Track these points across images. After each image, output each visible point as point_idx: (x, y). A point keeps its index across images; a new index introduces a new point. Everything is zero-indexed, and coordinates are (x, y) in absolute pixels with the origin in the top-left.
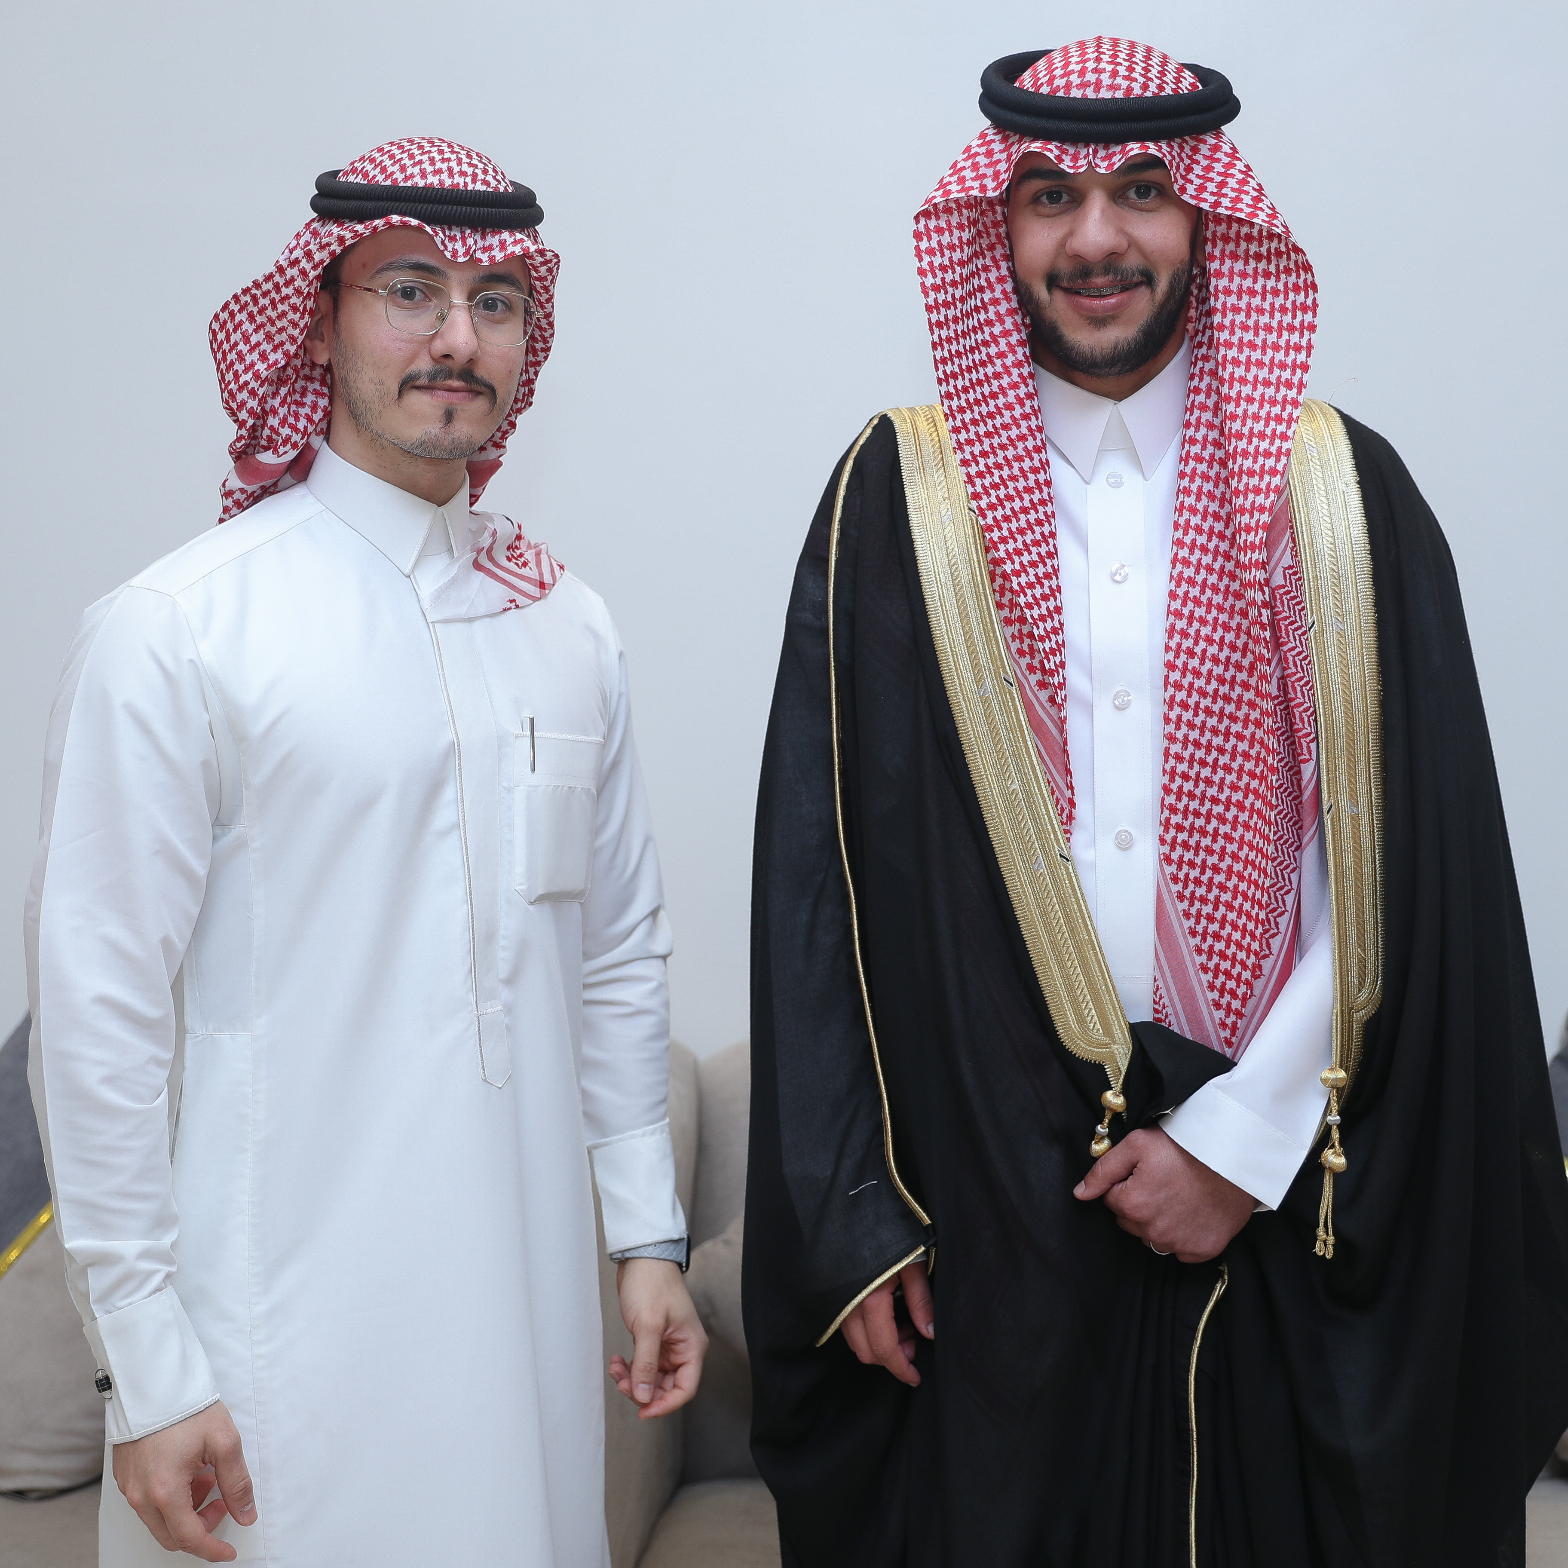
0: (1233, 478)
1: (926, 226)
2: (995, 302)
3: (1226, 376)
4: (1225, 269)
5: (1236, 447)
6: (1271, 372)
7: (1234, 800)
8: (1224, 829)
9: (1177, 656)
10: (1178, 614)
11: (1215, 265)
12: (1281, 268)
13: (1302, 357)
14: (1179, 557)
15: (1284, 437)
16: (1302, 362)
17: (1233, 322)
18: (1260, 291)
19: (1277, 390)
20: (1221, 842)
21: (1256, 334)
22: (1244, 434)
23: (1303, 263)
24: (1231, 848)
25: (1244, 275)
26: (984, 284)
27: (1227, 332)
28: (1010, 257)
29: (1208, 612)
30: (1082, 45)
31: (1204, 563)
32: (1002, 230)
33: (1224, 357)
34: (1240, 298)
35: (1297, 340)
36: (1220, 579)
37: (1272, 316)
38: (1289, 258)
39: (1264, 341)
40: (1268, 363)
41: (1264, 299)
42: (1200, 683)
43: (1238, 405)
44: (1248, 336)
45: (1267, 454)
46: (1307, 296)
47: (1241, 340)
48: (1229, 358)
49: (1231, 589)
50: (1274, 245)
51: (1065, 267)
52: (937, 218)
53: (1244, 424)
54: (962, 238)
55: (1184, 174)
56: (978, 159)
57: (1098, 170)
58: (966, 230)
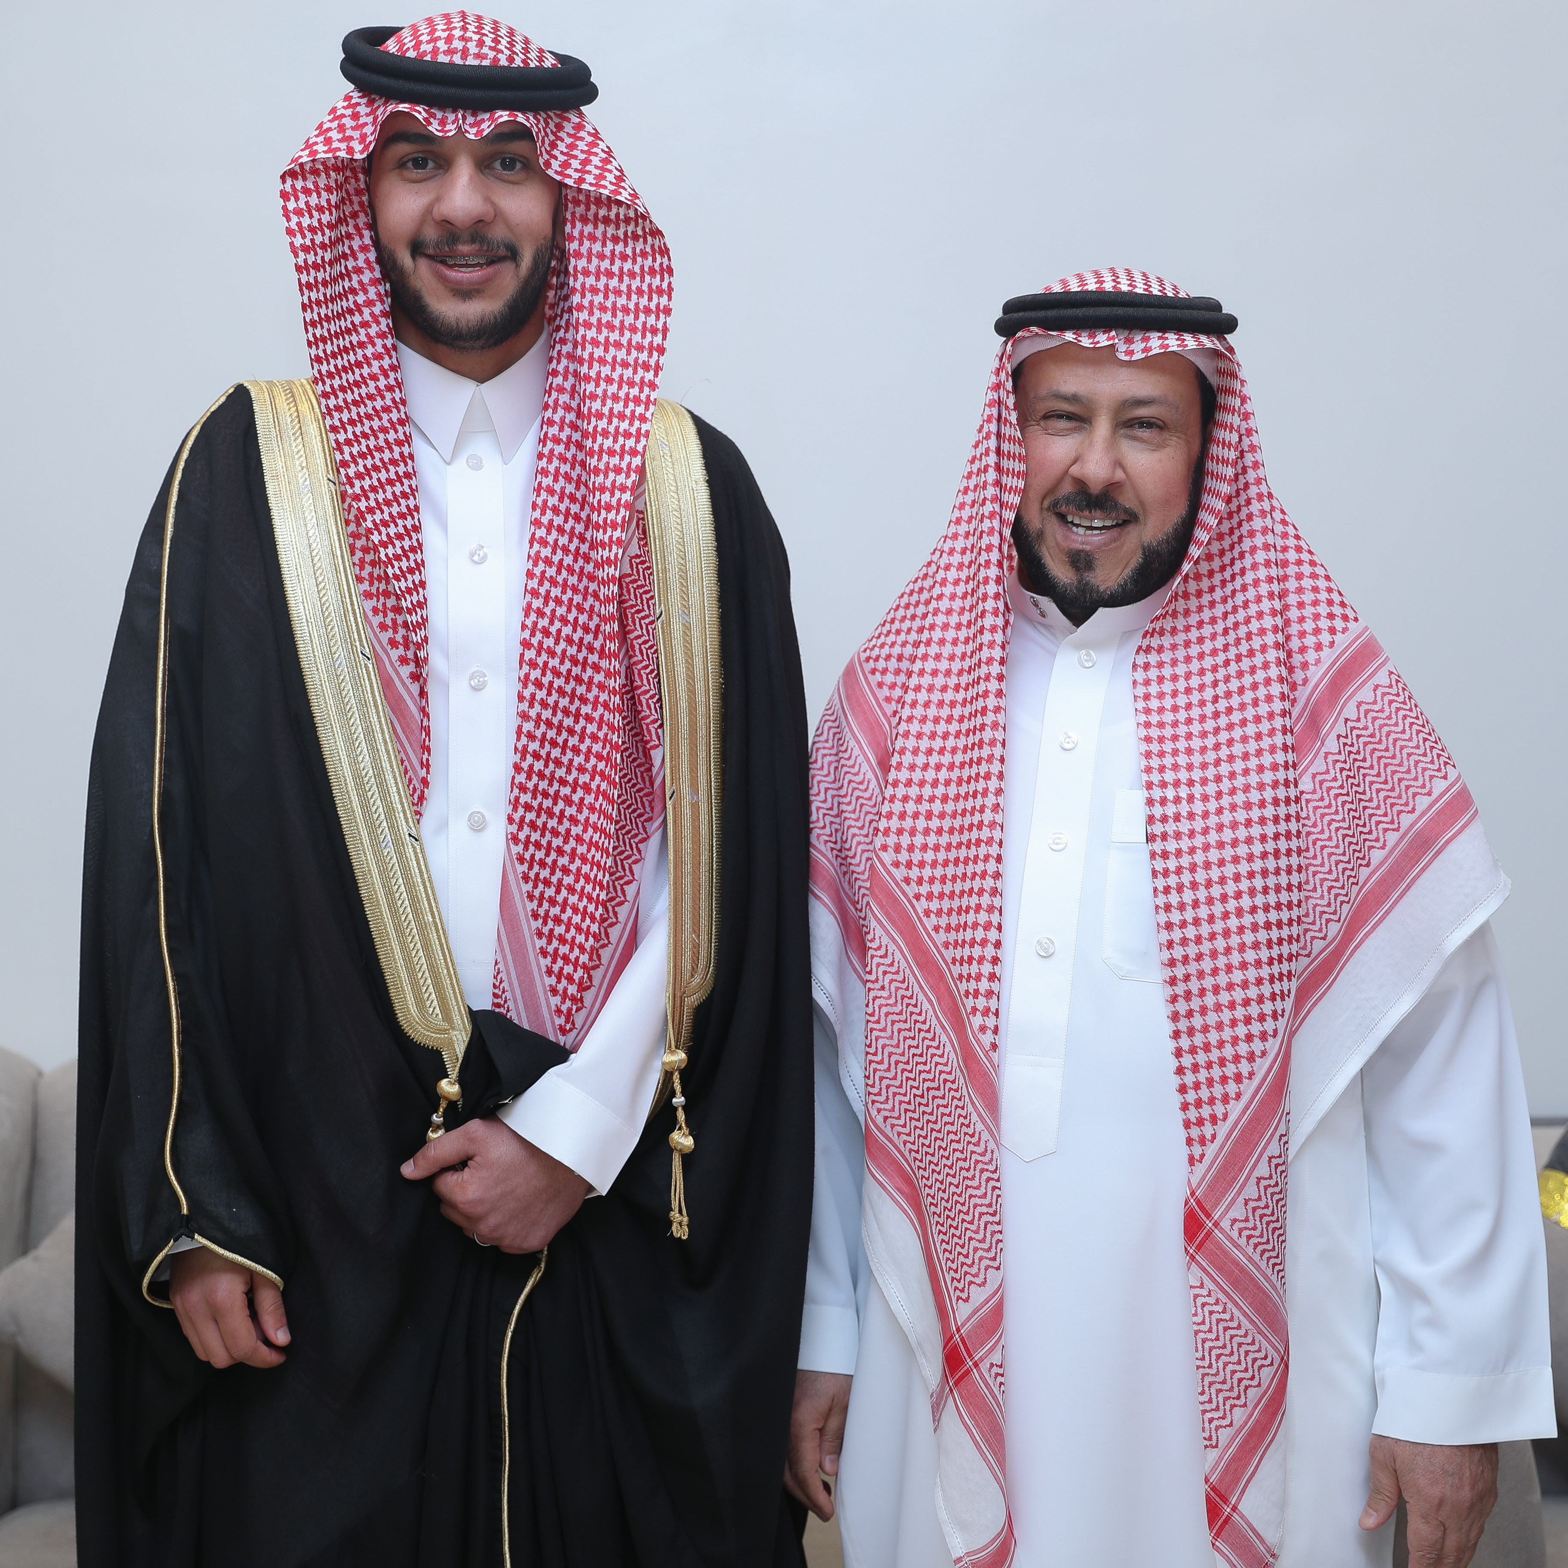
0: (592, 456)
1: (293, 186)
2: (358, 271)
3: (586, 356)
4: (584, 250)
5: (596, 427)
6: (629, 353)
7: (580, 782)
8: (570, 811)
9: (533, 634)
10: (535, 593)
11: (573, 246)
12: (638, 251)
13: (658, 339)
14: (537, 536)
15: (643, 419)
16: (658, 345)
17: (591, 303)
18: (618, 273)
19: (635, 372)
20: (566, 823)
21: (614, 315)
23: (660, 247)
24: (576, 830)
25: (601, 257)
26: (348, 251)
27: (586, 312)
28: (373, 226)
29: (564, 592)
30: (448, 16)
31: (560, 543)
32: (365, 198)
34: (598, 279)
35: (654, 323)
36: (575, 560)
37: (629, 298)
38: (645, 242)
39: (622, 322)
40: (626, 344)
41: (621, 280)
42: (554, 662)
43: (597, 385)
44: (607, 317)
45: (627, 435)
46: (662, 280)
47: (599, 320)
48: (588, 338)
49: (586, 571)
50: (630, 229)
51: (431, 234)
52: (305, 179)
53: (604, 404)
54: (328, 200)
55: (549, 149)
56: (344, 121)
57: (467, 134)
58: (332, 192)
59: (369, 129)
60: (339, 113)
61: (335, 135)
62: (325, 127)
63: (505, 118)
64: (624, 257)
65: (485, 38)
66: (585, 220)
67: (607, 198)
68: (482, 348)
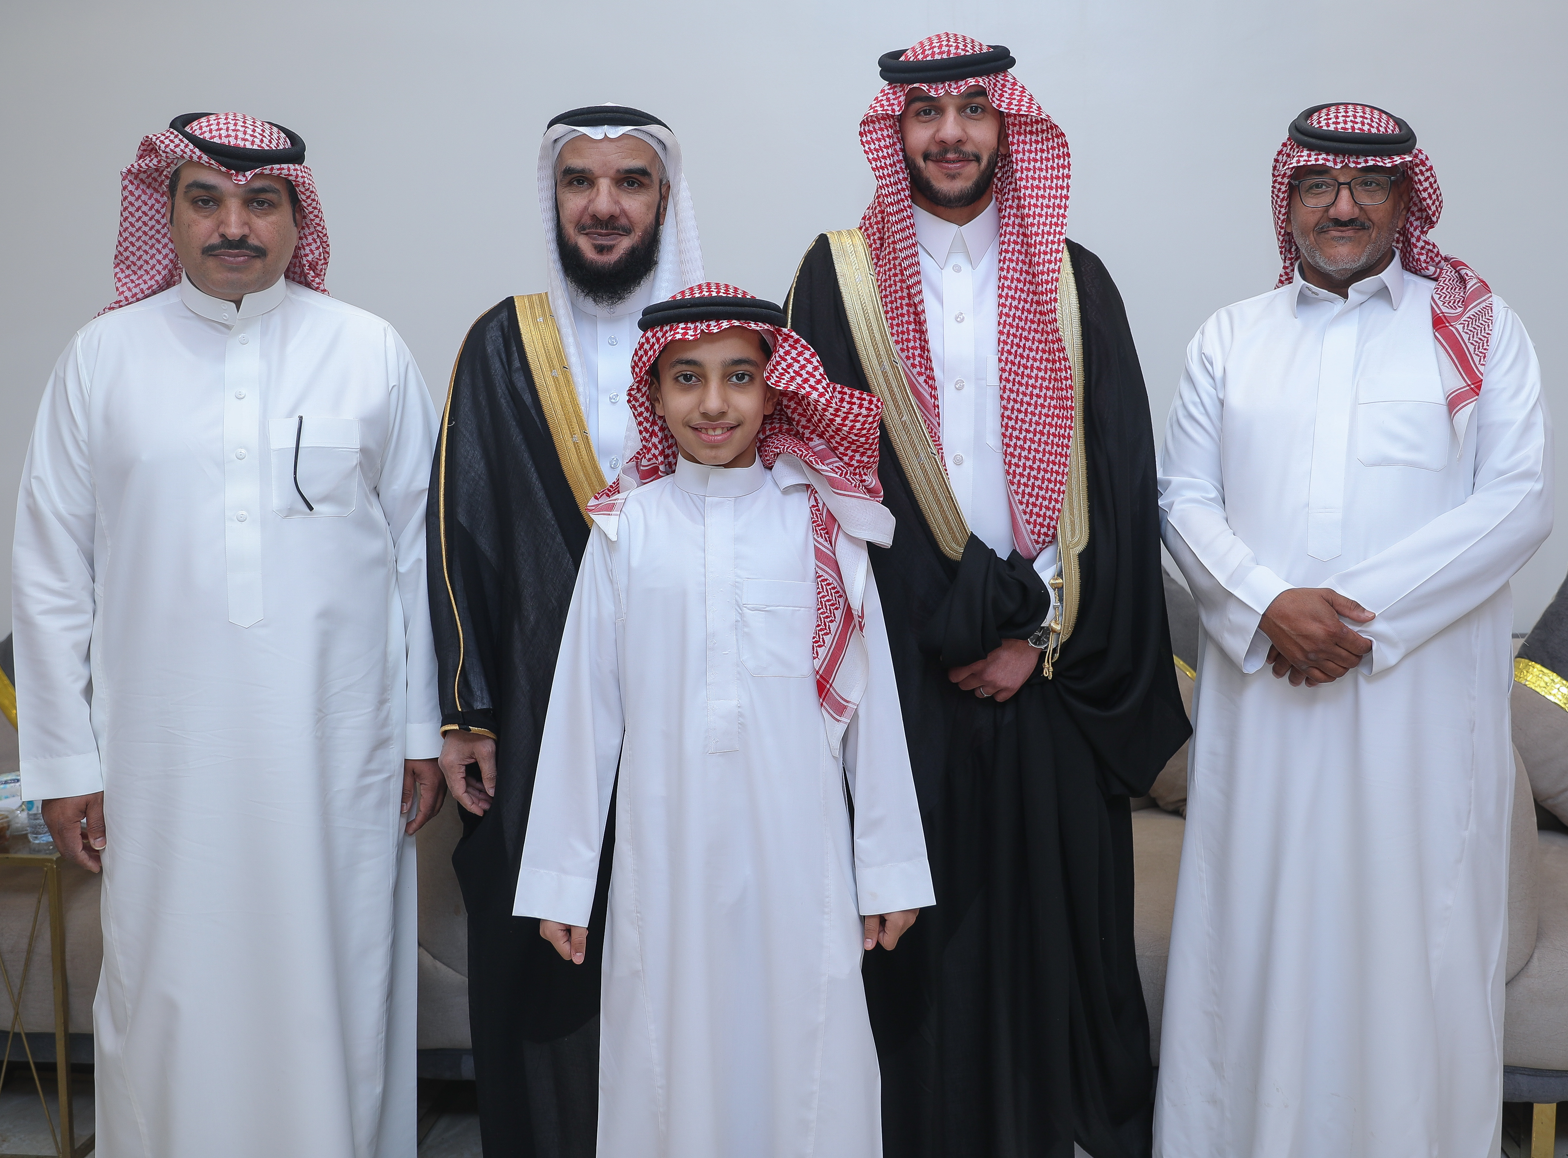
0: (1035, 257)
3: (1026, 204)
4: (1020, 149)
5: (1035, 240)
6: (1049, 201)
11: (1015, 147)
12: (1050, 147)
13: (1065, 192)
15: (1061, 233)
16: (1065, 195)
17: (1027, 176)
18: (1039, 159)
19: (1054, 210)
21: (1040, 182)
27: (1024, 181)
29: (1017, 331)
30: (939, 35)
32: (901, 134)
33: (1024, 194)
34: (1029, 163)
35: (1061, 183)
37: (1047, 172)
38: (1053, 141)
39: (1044, 185)
40: (1047, 196)
41: (1042, 163)
43: (1034, 219)
44: (1036, 183)
45: (1053, 242)
46: (1064, 160)
47: (1032, 185)
48: (1027, 194)
50: (1044, 136)
51: (934, 149)
52: (869, 125)
53: (1039, 228)
54: (882, 135)
55: (999, 98)
56: (889, 96)
57: (952, 93)
58: (884, 131)
59: (902, 99)
60: (886, 92)
61: (885, 103)
62: (879, 99)
63: (972, 83)
64: (1042, 151)
65: (959, 45)
66: (1019, 134)
67: (1031, 120)
68: (961, 206)
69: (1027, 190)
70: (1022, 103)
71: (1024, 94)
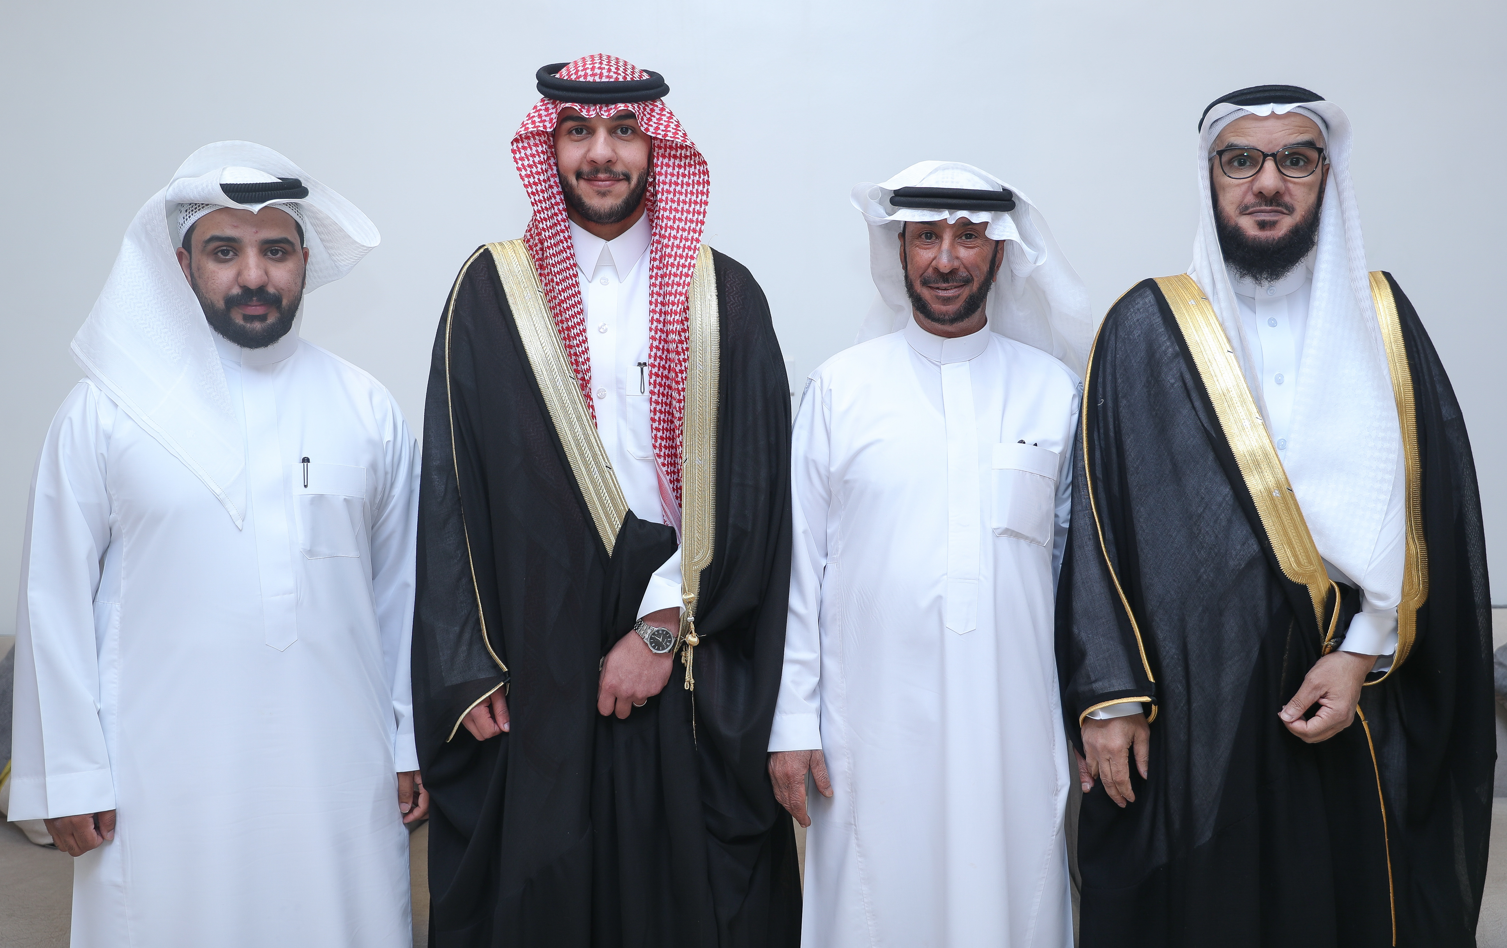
1: (517, 146)
4: (663, 171)
5: (668, 261)
6: (686, 224)
11: (658, 169)
12: (691, 172)
13: (701, 217)
16: (701, 220)
17: (667, 198)
18: (680, 183)
19: (689, 233)
21: (679, 205)
22: (672, 255)
25: (672, 175)
28: (556, 164)
30: (592, 57)
32: (553, 150)
33: (663, 216)
34: (670, 186)
35: (699, 209)
37: (686, 196)
38: (695, 168)
39: (682, 208)
40: (684, 219)
41: (682, 187)
43: (669, 240)
44: (675, 205)
45: (684, 266)
46: (704, 187)
47: (671, 207)
50: (687, 161)
51: (586, 167)
52: (523, 142)
54: (537, 151)
55: (647, 122)
56: (541, 112)
57: (602, 116)
58: (538, 147)
59: (553, 116)
60: (538, 109)
61: (537, 119)
62: (531, 115)
63: (622, 108)
64: (684, 175)
65: (611, 68)
66: (664, 156)
67: (677, 144)
68: (612, 223)
69: (666, 211)
70: (669, 129)
71: (671, 120)
